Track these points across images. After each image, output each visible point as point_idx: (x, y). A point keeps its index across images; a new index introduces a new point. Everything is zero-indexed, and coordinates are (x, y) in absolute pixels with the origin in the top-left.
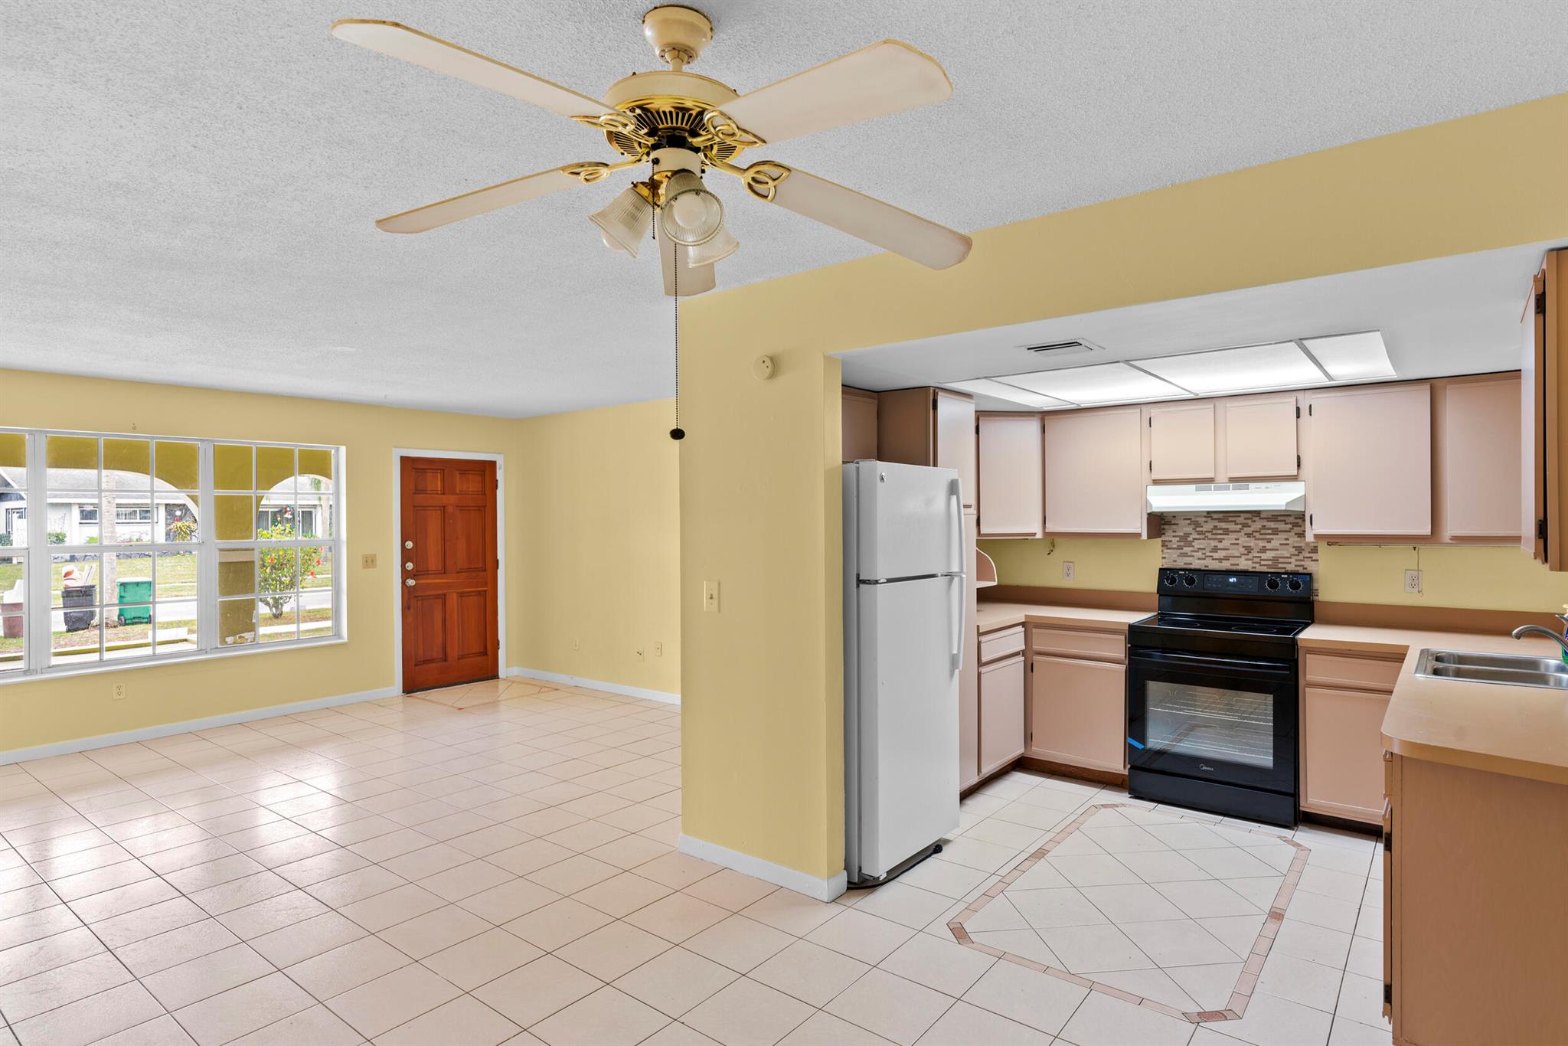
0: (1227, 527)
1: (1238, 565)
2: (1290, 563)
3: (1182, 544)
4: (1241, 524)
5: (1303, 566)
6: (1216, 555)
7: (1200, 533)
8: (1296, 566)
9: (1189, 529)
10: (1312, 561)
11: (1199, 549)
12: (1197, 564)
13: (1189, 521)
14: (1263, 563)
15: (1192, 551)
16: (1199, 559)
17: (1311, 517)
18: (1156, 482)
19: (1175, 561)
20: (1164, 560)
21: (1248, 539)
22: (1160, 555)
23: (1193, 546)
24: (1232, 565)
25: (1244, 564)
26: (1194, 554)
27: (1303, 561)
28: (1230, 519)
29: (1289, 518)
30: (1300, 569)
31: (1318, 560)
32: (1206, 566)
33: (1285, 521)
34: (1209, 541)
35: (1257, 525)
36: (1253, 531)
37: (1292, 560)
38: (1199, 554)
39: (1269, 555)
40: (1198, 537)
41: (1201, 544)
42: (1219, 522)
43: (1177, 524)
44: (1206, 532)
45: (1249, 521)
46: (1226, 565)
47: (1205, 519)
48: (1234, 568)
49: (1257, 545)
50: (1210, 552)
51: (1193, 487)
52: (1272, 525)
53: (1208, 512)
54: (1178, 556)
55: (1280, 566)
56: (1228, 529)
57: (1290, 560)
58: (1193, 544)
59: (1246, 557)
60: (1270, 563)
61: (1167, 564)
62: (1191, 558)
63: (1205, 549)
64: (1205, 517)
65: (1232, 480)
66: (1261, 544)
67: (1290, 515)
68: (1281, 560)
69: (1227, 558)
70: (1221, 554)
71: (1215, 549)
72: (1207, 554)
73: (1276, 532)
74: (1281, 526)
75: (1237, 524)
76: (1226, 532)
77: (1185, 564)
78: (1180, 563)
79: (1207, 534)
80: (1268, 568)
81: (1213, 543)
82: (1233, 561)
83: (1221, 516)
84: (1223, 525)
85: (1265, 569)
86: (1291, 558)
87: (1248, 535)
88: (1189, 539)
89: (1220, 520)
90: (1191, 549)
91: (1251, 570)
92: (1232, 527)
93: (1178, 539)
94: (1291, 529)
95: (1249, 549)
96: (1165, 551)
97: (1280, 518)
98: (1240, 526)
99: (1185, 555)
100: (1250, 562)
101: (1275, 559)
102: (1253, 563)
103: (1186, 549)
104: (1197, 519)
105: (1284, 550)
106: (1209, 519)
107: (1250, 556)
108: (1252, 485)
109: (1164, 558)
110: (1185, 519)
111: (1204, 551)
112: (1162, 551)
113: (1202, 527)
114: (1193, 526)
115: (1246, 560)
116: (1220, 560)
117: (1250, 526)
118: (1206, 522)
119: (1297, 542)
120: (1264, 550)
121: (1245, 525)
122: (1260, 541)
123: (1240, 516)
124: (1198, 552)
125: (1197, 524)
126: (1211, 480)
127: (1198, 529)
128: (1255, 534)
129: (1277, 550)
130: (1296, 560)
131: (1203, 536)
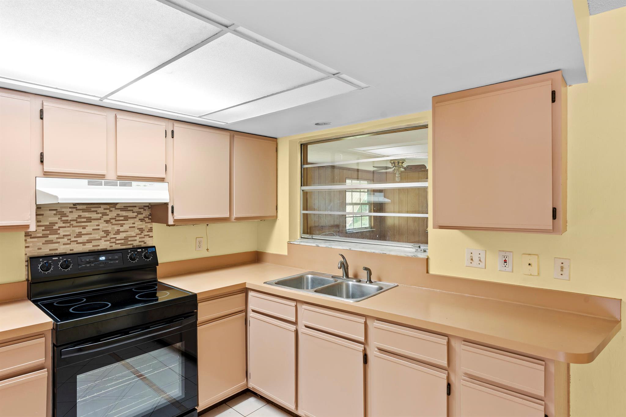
0: (90, 216)
1: (99, 246)
2: (136, 240)
3: (48, 232)
4: (101, 213)
5: (143, 241)
6: (80, 240)
7: (65, 222)
8: (140, 242)
9: (55, 219)
10: (149, 237)
11: (64, 235)
12: (62, 249)
13: (55, 212)
14: (117, 242)
15: (57, 238)
16: (64, 244)
17: (173, 208)
18: (47, 174)
19: (40, 249)
20: (27, 249)
21: (107, 225)
22: (24, 244)
23: (59, 234)
24: (93, 246)
25: (104, 245)
26: (59, 240)
27: (144, 238)
28: (93, 209)
29: (135, 208)
30: (143, 245)
31: (152, 237)
32: (71, 250)
33: (133, 210)
34: (74, 229)
35: (113, 214)
36: (111, 219)
37: (137, 238)
38: (65, 240)
39: (122, 235)
40: (64, 225)
41: (68, 231)
42: (83, 212)
43: (43, 215)
44: (70, 220)
45: (108, 211)
46: (89, 247)
47: (70, 210)
48: (96, 248)
49: (113, 228)
50: (75, 237)
51: (85, 182)
52: (124, 213)
53: (75, 204)
54: (43, 244)
55: (129, 243)
56: (91, 217)
57: (135, 238)
58: (59, 232)
59: (106, 239)
60: (123, 241)
61: (36, 253)
62: (57, 244)
63: (70, 235)
64: (70, 208)
65: (120, 178)
66: (116, 228)
67: (136, 206)
68: (130, 239)
69: (89, 241)
70: (84, 238)
71: (80, 235)
72: (73, 239)
73: (126, 218)
74: (130, 214)
75: (98, 213)
76: (89, 220)
77: (50, 250)
78: (46, 250)
79: (72, 223)
80: (121, 246)
81: (77, 230)
82: (94, 243)
83: (84, 207)
84: (87, 215)
85: (119, 247)
86: (136, 236)
87: (107, 222)
88: (54, 228)
89: (84, 210)
90: (57, 236)
91: (109, 248)
92: (94, 215)
93: (43, 228)
94: (136, 216)
95: (107, 232)
96: (29, 240)
97: (129, 209)
98: (101, 215)
99: (51, 242)
100: (108, 243)
101: (126, 238)
102: (110, 243)
103: (51, 237)
104: (63, 210)
105: (132, 231)
106: (74, 210)
107: (108, 238)
108: (134, 183)
109: (26, 247)
110: (50, 210)
111: (69, 237)
112: (26, 240)
113: (68, 216)
114: (59, 216)
115: (105, 241)
116: (84, 243)
117: (108, 215)
118: (71, 212)
119: (141, 225)
120: (118, 232)
121: (104, 214)
122: (116, 226)
123: (100, 207)
124: (63, 238)
125: (63, 214)
126: (102, 176)
127: (64, 218)
128: (112, 221)
129: (127, 231)
130: (140, 238)
131: (68, 225)
